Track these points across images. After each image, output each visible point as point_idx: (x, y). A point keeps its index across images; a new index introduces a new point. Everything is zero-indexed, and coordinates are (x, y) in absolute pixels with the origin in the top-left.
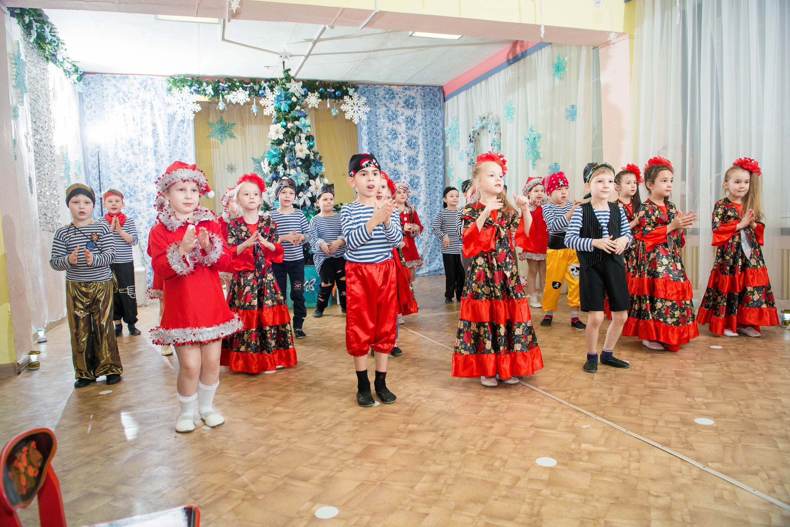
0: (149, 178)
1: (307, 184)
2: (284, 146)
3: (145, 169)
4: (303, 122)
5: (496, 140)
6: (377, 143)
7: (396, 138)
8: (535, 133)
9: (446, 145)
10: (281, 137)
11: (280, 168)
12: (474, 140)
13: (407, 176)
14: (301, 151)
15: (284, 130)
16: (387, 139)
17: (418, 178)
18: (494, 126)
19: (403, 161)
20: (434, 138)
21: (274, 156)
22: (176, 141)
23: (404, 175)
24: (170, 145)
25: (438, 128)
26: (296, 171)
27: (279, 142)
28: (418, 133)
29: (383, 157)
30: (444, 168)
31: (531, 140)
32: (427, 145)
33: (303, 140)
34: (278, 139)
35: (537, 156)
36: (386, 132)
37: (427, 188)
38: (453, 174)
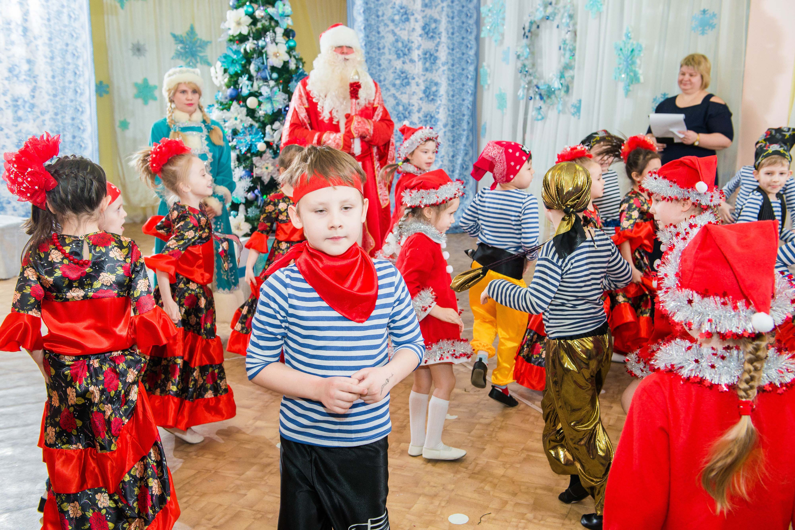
0: (16, 73)
1: (285, 109)
2: (249, 45)
3: (9, 57)
4: (280, 11)
5: (567, 42)
6: (378, 27)
7: (407, 20)
8: (635, 42)
9: (482, 35)
10: (245, 31)
11: (244, 81)
12: (529, 35)
13: (421, 81)
14: (276, 55)
15: (250, 20)
16: (393, 21)
17: (436, 84)
18: (565, 20)
19: (416, 58)
20: (463, 23)
21: (233, 62)
22: (59, 13)
23: (417, 79)
24: (49, 20)
25: (471, 6)
26: (268, 86)
27: (242, 39)
28: (440, 13)
29: (386, 50)
30: (477, 70)
31: (627, 52)
32: (453, 34)
33: (280, 38)
34: (240, 34)
35: (634, 79)
36: (391, 10)
37: (449, 100)
38: (489, 82)
